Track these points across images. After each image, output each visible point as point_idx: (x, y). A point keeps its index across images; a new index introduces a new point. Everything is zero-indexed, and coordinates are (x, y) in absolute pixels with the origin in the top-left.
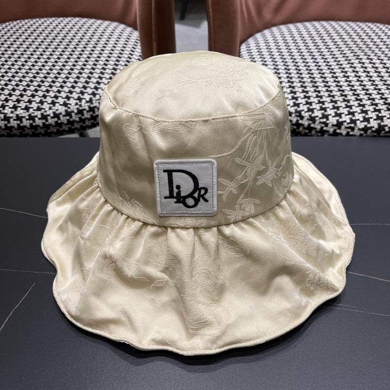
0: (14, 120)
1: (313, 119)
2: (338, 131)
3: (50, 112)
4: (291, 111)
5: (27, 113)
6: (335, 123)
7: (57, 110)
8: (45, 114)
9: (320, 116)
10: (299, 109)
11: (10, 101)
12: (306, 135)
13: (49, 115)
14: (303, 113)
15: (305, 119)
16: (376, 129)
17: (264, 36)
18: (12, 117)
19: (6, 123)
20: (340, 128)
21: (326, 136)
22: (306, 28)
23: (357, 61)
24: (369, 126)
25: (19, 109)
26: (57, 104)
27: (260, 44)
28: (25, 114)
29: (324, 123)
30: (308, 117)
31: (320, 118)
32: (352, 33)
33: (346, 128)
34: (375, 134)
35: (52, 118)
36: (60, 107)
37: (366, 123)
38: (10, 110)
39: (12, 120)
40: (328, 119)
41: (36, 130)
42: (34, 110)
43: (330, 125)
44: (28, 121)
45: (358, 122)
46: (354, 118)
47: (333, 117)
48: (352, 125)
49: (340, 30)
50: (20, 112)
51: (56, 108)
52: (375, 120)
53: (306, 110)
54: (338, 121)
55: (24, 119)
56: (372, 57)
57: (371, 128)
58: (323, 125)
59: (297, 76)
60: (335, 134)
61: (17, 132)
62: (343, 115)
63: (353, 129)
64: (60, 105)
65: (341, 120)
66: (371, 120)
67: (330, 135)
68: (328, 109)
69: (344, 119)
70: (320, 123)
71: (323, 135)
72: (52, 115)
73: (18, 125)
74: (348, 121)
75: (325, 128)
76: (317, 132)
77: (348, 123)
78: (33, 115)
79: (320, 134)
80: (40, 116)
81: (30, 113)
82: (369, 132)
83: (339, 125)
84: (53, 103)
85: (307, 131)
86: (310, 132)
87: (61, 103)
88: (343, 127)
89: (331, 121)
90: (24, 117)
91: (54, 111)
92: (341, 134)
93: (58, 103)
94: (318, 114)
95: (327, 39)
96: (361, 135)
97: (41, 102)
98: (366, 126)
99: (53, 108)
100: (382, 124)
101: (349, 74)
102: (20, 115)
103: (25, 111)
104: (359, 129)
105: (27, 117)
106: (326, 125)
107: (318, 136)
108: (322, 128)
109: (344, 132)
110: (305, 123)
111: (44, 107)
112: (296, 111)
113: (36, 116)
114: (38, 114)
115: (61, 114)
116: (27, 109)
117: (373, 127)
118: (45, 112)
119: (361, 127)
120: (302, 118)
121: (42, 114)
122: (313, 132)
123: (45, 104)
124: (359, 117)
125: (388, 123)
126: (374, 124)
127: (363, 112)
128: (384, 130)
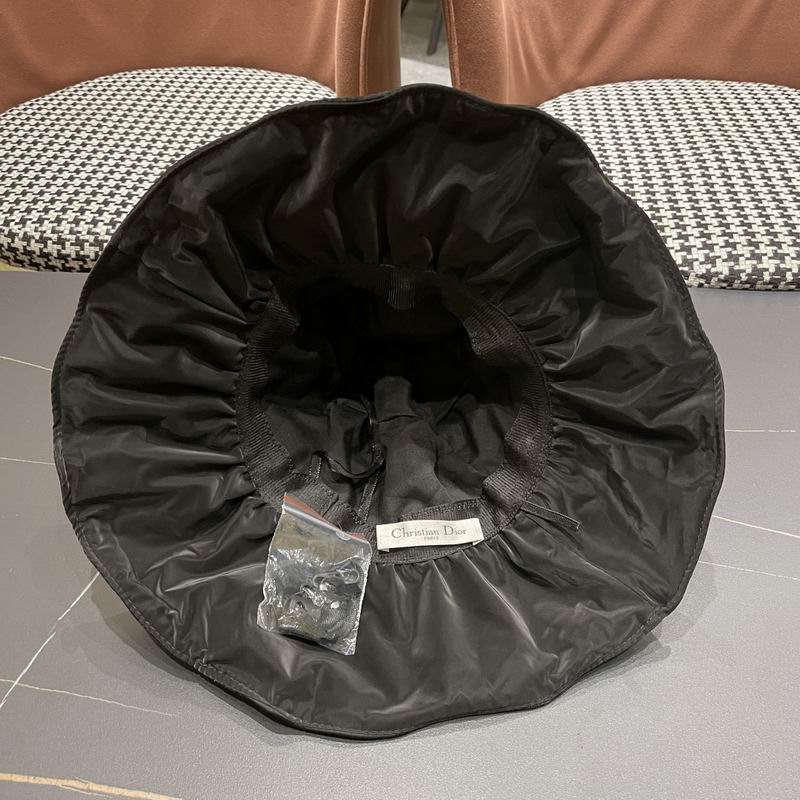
16: (726, 276)
22: (635, 92)
23: (713, 157)
24: (713, 270)
32: (717, 103)
34: (724, 285)
37: (709, 266)
45: (696, 264)
46: (689, 257)
52: (724, 261)
56: (741, 149)
57: (717, 274)
66: (718, 261)
82: (714, 280)
96: (701, 285)
98: (708, 271)
100: (737, 268)
101: (694, 179)
104: (697, 275)
117: (721, 273)
119: (700, 273)
124: (698, 255)
125: (746, 266)
126: (723, 268)
127: (705, 246)
128: (739, 278)
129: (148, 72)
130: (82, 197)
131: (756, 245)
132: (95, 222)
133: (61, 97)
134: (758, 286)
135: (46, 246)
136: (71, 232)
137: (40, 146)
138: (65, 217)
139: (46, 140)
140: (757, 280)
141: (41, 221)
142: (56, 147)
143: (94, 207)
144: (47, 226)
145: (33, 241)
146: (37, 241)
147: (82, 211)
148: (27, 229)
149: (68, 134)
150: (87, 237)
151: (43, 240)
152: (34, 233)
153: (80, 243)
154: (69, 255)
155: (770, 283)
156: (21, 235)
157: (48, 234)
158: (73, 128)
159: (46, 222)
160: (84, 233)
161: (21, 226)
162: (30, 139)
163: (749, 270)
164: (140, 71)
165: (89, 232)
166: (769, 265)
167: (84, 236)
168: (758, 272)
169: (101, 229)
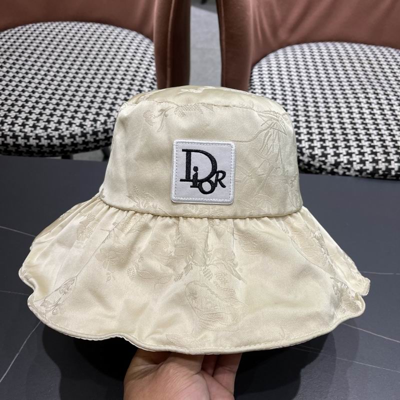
0: (34, 139)
1: (313, 157)
2: (335, 170)
3: (67, 133)
5: (46, 133)
6: (333, 162)
7: (73, 131)
8: (62, 134)
9: (320, 154)
10: (301, 146)
11: (30, 120)
13: (66, 136)
14: (304, 150)
15: (306, 155)
16: (371, 172)
18: (31, 136)
19: (26, 141)
20: (337, 168)
21: (324, 173)
23: (363, 95)
24: (364, 168)
25: (38, 128)
26: (74, 125)
28: (44, 134)
29: (323, 161)
30: (309, 155)
31: (320, 157)
32: (364, 60)
33: (343, 168)
34: (370, 176)
35: (68, 138)
36: (77, 128)
37: (362, 165)
38: (30, 129)
39: (31, 139)
40: (326, 158)
41: (53, 148)
42: (52, 130)
43: (328, 164)
44: (46, 141)
45: (354, 163)
46: (351, 159)
47: (332, 156)
48: (349, 166)
50: (39, 131)
51: (73, 129)
52: (371, 162)
53: (307, 147)
54: (336, 161)
55: (42, 139)
56: (378, 91)
57: (366, 170)
58: (322, 163)
59: (303, 108)
61: (36, 150)
62: (341, 156)
63: (349, 169)
64: (77, 126)
65: (339, 160)
66: (367, 163)
67: (328, 173)
68: (328, 148)
69: (341, 160)
70: (319, 161)
71: (321, 172)
72: (68, 136)
73: (37, 144)
74: (346, 161)
75: (323, 167)
76: (316, 169)
77: (345, 164)
78: (51, 135)
79: (318, 171)
80: (57, 136)
81: (48, 133)
82: (364, 174)
83: (337, 164)
84: (70, 124)
85: (306, 167)
86: (310, 168)
87: (78, 124)
88: (340, 167)
89: (330, 160)
90: (42, 137)
91: (71, 132)
92: (338, 173)
93: (75, 124)
94: (318, 152)
95: (339, 66)
96: (356, 176)
97: (59, 123)
98: (361, 168)
99: (70, 129)
100: (377, 167)
101: (353, 110)
102: (39, 135)
104: (355, 170)
105: (46, 137)
106: (325, 163)
108: (321, 166)
109: (341, 172)
110: (306, 159)
111: (61, 127)
112: (298, 148)
113: (54, 136)
114: (56, 134)
115: (77, 135)
116: (45, 128)
117: (368, 170)
118: (63, 132)
119: (357, 169)
120: (303, 154)
121: (59, 135)
122: (312, 169)
123: (63, 124)
124: (356, 158)
125: (382, 166)
126: (369, 167)
127: (360, 153)
128: (378, 173)
129: (46, 24)
130: (6, 107)
131: (388, 154)
132: (13, 124)
134: (388, 177)
140: (387, 175)
143: (13, 114)
147: (6, 116)
150: (9, 133)
153: (4, 136)
155: (395, 176)
160: (7, 130)
163: (384, 169)
164: (42, 24)
165: (10, 130)
166: (395, 166)
167: (7, 132)
168: (389, 170)
169: (17, 128)
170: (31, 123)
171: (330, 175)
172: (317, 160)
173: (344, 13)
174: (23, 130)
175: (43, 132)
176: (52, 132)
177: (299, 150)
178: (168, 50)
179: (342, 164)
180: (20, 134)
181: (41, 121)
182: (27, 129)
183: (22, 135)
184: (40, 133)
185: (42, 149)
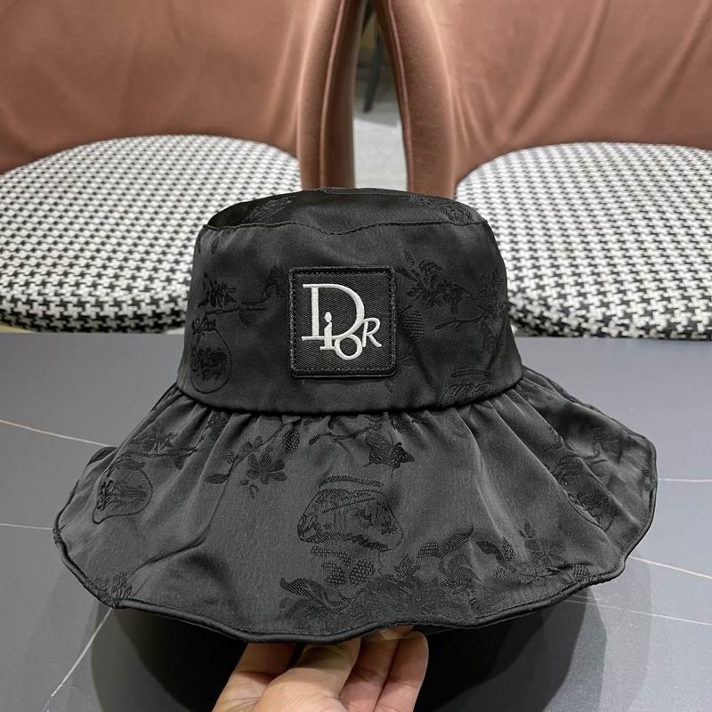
0: (110, 306)
1: (565, 311)
2: (605, 330)
3: (164, 295)
4: (532, 297)
5: (130, 296)
6: (600, 317)
7: (174, 291)
8: (156, 297)
9: (578, 306)
10: (544, 295)
11: (104, 277)
12: (555, 334)
13: (162, 299)
14: (550, 300)
15: (553, 310)
16: (664, 328)
17: (495, 169)
18: (106, 302)
19: (98, 310)
20: (607, 325)
21: (586, 336)
22: (563, 155)
23: (640, 216)
24: (652, 323)
25: (117, 289)
26: (174, 283)
27: (489, 184)
28: (127, 298)
29: (583, 317)
30: (559, 308)
31: (577, 309)
32: (637, 164)
33: (618, 325)
34: (662, 336)
35: (167, 302)
36: (179, 286)
37: (647, 319)
38: (105, 290)
39: (106, 307)
40: (588, 312)
41: (141, 320)
42: (140, 291)
43: (592, 321)
44: (130, 308)
45: (635, 316)
46: (629, 310)
47: (598, 307)
48: (626, 321)
49: (619, 161)
50: (119, 294)
51: (173, 288)
52: (662, 313)
53: (555, 295)
54: (604, 314)
55: (124, 306)
56: (664, 209)
57: (655, 326)
58: (581, 320)
59: (543, 239)
60: (600, 334)
61: (114, 324)
62: (612, 306)
63: (627, 327)
64: (180, 283)
65: (608, 313)
66: (655, 314)
67: (593, 335)
68: (589, 296)
69: (613, 312)
70: (577, 316)
71: (581, 335)
72: (167, 299)
73: (116, 313)
74: (620, 314)
75: (584, 325)
76: (572, 330)
77: (620, 319)
78: (138, 298)
79: (576, 334)
80: (148, 301)
81: (133, 295)
82: (653, 332)
83: (606, 320)
84: (169, 280)
85: (557, 328)
86: (562, 330)
87: (181, 280)
88: (612, 324)
89: (594, 314)
90: (125, 302)
91: (170, 292)
92: (609, 335)
93: (176, 280)
94: (573, 302)
95: (596, 175)
96: (641, 336)
97: (151, 279)
98: (647, 323)
99: (168, 288)
100: (673, 320)
101: (626, 237)
102: (119, 299)
103: (127, 292)
104: (637, 328)
105: (130, 302)
106: (587, 320)
107: (574, 336)
108: (580, 324)
109: (614, 332)
110: (554, 315)
111: (154, 286)
112: (540, 298)
113: (142, 301)
114: (146, 297)
115: (179, 296)
116: (129, 289)
117: (659, 325)
118: (157, 293)
119: (640, 326)
120: (548, 308)
121: (152, 298)
122: (566, 330)
123: (156, 281)
124: (637, 308)
125: (681, 319)
126: (660, 321)
127: (643, 300)
128: (676, 330)
129: (123, 141)
130: (65, 261)
131: (689, 299)
132: (77, 285)
133: (44, 166)
134: (694, 336)
135: (32, 308)
136: (56, 294)
137: (26, 213)
138: (50, 280)
139: (31, 207)
140: (691, 331)
141: (27, 284)
142: (41, 213)
143: (77, 270)
144: (33, 289)
145: (20, 304)
146: (24, 303)
147: (66, 274)
148: (14, 292)
149: (51, 201)
150: (71, 299)
151: (29, 302)
152: (20, 296)
153: (63, 304)
154: (53, 316)
155: (704, 334)
156: (9, 298)
157: (35, 296)
158: (56, 195)
159: (32, 285)
160: (68, 295)
161: (8, 289)
162: (16, 206)
163: (685, 322)
164: (116, 141)
165: (73, 295)
166: (702, 317)
167: (68, 298)
168: (693, 324)
169: (83, 291)
170: (105, 281)
171: (596, 338)
172: (572, 315)
173: (599, 97)
174: (94, 293)
175: (125, 295)
176: (140, 293)
177: (542, 302)
178: (322, 159)
179: (615, 319)
180: (89, 299)
181: (121, 279)
182: (101, 292)
183: (93, 300)
184: (120, 297)
185: (123, 321)
